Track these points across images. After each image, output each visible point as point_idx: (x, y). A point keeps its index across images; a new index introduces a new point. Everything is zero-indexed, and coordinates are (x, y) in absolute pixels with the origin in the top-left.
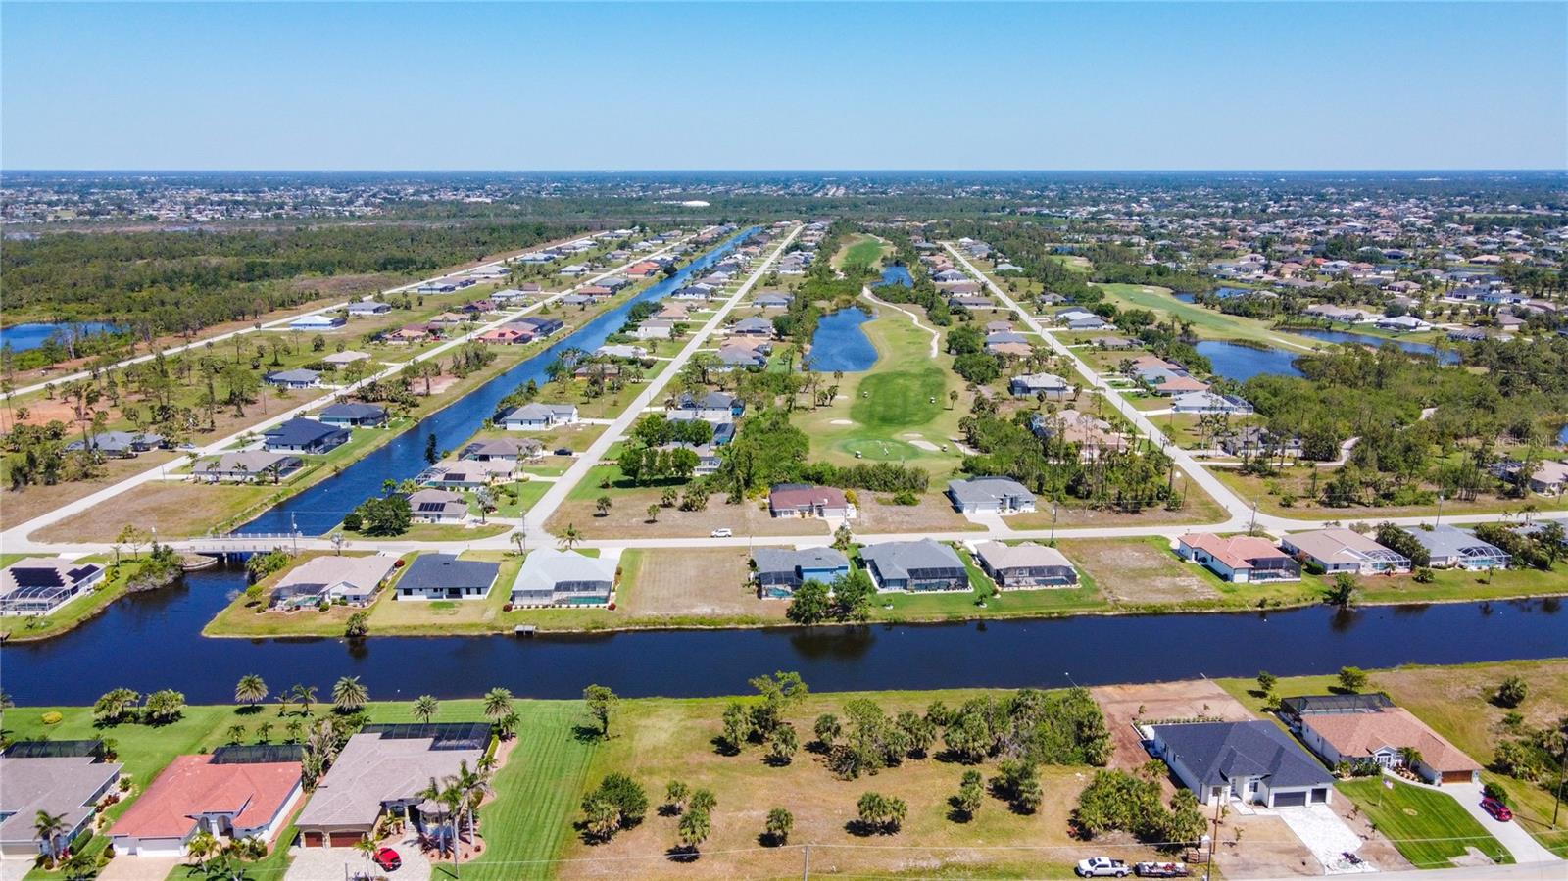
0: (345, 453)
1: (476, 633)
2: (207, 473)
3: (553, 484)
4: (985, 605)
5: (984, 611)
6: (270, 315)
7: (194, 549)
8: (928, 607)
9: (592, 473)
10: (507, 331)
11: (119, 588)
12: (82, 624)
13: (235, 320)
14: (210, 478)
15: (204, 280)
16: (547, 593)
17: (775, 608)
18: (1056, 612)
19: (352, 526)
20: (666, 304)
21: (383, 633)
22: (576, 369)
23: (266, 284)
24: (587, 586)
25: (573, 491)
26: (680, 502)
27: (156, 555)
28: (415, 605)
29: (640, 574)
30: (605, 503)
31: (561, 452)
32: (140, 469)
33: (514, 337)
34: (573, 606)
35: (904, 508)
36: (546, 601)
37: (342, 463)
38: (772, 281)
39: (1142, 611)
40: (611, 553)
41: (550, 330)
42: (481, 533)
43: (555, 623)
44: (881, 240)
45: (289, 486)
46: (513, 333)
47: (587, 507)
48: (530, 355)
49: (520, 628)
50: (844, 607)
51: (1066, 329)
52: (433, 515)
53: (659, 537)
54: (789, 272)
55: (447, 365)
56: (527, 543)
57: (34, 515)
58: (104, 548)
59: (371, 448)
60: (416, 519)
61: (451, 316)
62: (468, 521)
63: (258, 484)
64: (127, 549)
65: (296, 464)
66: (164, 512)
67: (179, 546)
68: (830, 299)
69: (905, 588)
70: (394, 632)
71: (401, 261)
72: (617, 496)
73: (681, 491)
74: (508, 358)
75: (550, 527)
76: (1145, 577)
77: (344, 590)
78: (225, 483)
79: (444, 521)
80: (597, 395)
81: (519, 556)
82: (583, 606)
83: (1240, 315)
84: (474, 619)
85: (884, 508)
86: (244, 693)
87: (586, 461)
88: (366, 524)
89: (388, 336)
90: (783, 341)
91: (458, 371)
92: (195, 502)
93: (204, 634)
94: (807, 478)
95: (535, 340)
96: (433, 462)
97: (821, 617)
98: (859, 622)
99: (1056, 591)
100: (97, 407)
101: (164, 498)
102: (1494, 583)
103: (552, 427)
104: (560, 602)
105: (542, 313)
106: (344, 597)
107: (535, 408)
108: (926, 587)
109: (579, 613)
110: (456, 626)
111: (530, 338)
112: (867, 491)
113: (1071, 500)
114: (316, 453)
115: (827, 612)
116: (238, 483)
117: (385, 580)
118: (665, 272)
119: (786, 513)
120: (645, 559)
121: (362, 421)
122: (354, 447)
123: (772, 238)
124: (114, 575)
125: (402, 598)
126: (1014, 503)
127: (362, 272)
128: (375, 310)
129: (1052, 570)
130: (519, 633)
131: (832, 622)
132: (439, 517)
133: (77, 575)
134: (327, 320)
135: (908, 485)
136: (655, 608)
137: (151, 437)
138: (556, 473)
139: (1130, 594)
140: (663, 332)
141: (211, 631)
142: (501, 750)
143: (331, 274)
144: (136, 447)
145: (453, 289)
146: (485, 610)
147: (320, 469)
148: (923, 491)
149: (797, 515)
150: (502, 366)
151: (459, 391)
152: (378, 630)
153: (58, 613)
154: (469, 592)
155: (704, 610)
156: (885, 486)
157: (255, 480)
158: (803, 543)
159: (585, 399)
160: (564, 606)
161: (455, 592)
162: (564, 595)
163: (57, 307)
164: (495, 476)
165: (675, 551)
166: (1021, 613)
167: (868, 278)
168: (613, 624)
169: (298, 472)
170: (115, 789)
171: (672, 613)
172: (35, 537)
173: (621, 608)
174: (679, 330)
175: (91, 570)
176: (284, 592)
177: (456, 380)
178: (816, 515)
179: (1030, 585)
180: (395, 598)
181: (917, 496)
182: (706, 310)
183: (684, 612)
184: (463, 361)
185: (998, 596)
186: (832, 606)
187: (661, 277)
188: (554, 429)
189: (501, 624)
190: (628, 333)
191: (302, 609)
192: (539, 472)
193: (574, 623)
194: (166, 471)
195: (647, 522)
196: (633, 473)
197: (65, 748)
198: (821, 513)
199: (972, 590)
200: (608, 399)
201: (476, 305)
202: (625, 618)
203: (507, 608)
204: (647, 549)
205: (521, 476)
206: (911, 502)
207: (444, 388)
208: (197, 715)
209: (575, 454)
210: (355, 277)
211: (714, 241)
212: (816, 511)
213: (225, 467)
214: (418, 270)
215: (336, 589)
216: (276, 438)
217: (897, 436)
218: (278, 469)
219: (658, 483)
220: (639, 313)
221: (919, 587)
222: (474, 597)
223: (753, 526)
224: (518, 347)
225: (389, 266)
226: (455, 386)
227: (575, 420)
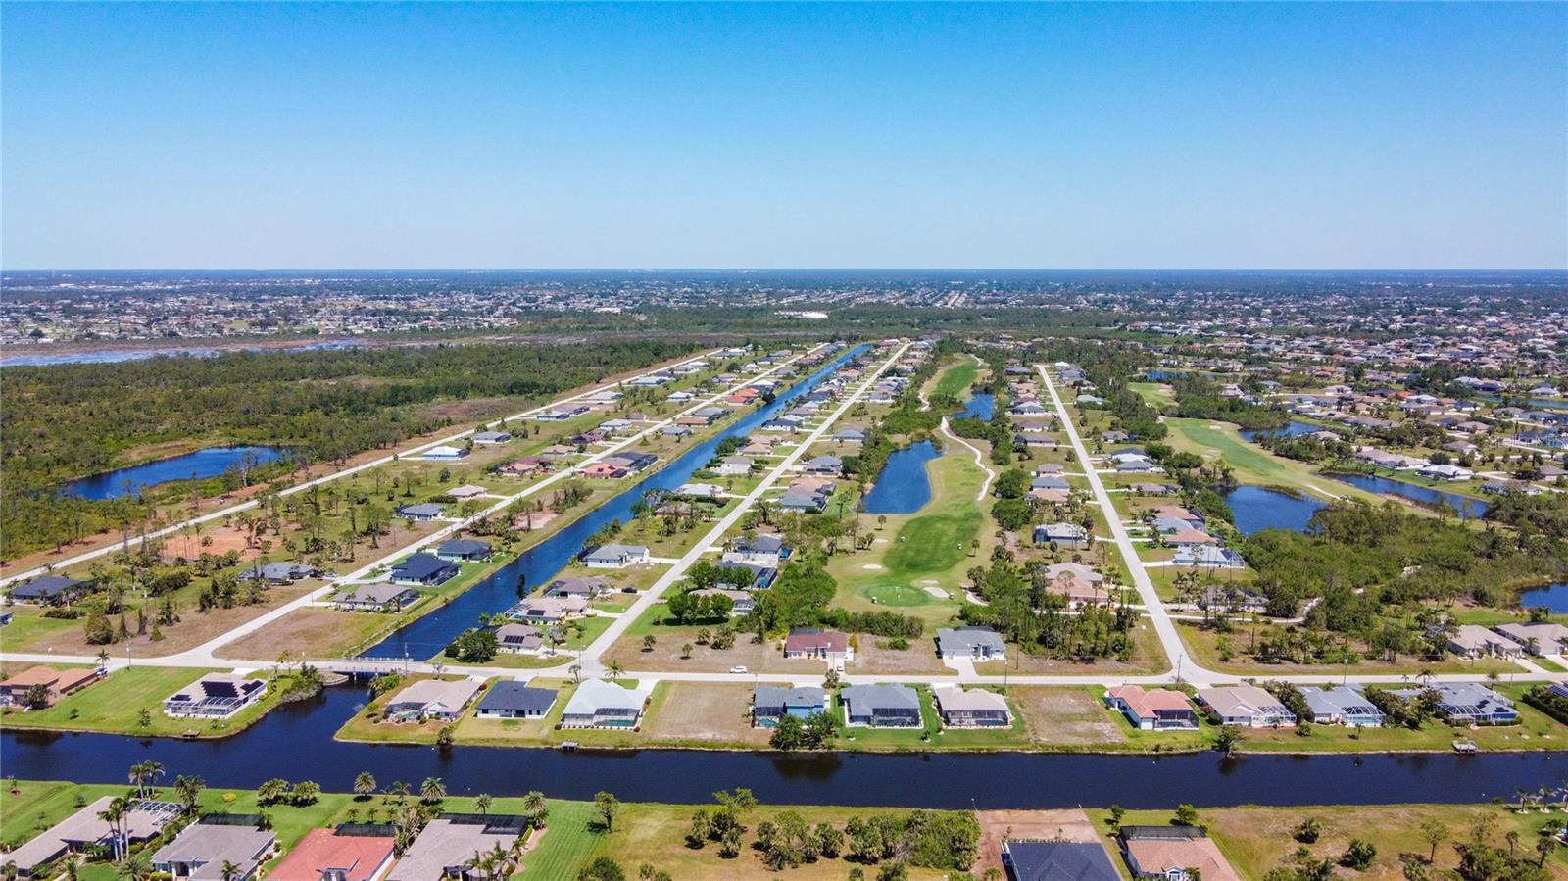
0: (454, 586)
1: (533, 747)
2: (345, 602)
3: (615, 619)
4: (929, 740)
5: (928, 745)
6: (407, 443)
7: (332, 668)
8: (883, 740)
9: (649, 611)
10: (605, 466)
11: (277, 699)
12: (250, 726)
14: (347, 606)
15: (356, 404)
16: (589, 717)
17: (761, 736)
18: (985, 748)
19: (452, 653)
20: (753, 438)
21: (464, 744)
22: (659, 505)
23: (407, 408)
24: (620, 712)
25: (630, 627)
26: (712, 641)
27: (304, 672)
28: (490, 722)
29: (666, 703)
30: (650, 640)
31: (628, 590)
32: (294, 596)
33: (611, 472)
34: (608, 728)
35: (896, 652)
36: (588, 723)
37: (450, 595)
38: (858, 411)
39: (1057, 750)
40: (648, 683)
41: (645, 464)
42: (550, 663)
43: (593, 741)
44: (980, 362)
45: (408, 614)
46: (611, 468)
47: (638, 642)
48: (623, 490)
49: (565, 744)
50: (814, 739)
51: (1115, 471)
52: (514, 646)
53: (689, 671)
54: (879, 401)
55: (549, 500)
56: (582, 674)
57: (215, 635)
58: (267, 665)
59: (475, 581)
60: (501, 649)
61: (560, 448)
62: (541, 652)
63: (384, 612)
64: (283, 667)
65: (415, 595)
66: (311, 635)
67: (321, 665)
68: (907, 433)
69: (868, 723)
70: (472, 743)
71: (527, 385)
72: (663, 634)
73: (713, 631)
74: (603, 492)
75: (603, 661)
76: (1070, 721)
77: (438, 708)
78: (359, 611)
79: (522, 651)
80: (670, 533)
81: (573, 684)
82: (615, 728)
83: (1291, 458)
84: (533, 735)
85: (880, 652)
86: (361, 787)
87: (648, 598)
88: (462, 652)
89: (503, 469)
90: (848, 479)
91: (558, 507)
92: (335, 627)
93: (335, 738)
94: (824, 622)
95: (630, 474)
96: (522, 597)
97: (796, 745)
98: (826, 750)
99: (990, 731)
100: (264, 538)
101: (311, 623)
102: (1363, 740)
103: (626, 565)
104: (598, 724)
105: (642, 444)
106: (438, 714)
107: (612, 548)
108: (884, 723)
109: (611, 733)
110: (518, 740)
111: (625, 473)
112: (870, 635)
113: (1040, 648)
114: (431, 585)
115: (802, 742)
116: (368, 611)
117: (470, 700)
118: (764, 399)
119: (796, 653)
120: (672, 690)
121: (471, 556)
122: (462, 580)
123: (875, 358)
124: (274, 689)
125: (481, 716)
126: (987, 651)
127: (491, 396)
128: (497, 440)
129: (991, 714)
130: (565, 748)
131: (805, 750)
132: (519, 648)
133: (248, 688)
134: (454, 451)
135: (905, 631)
137: (304, 568)
138: (619, 610)
139: (1049, 736)
140: (743, 469)
141: (340, 737)
142: (534, 837)
143: (464, 397)
144: (293, 575)
145: (568, 416)
146: (541, 729)
147: (433, 599)
148: (917, 636)
149: (804, 655)
150: (596, 501)
151: (555, 526)
152: (461, 741)
153: (234, 717)
154: (530, 714)
155: (707, 735)
156: (886, 632)
157: (382, 609)
158: (801, 682)
159: (658, 538)
160: (601, 727)
161: (521, 713)
162: (602, 718)
163: (233, 432)
164: (569, 611)
166: (957, 748)
167: (952, 410)
168: (636, 743)
169: (416, 602)
170: (271, 850)
171: (682, 736)
172: (216, 654)
173: (644, 731)
174: (758, 466)
175: (257, 684)
176: (395, 708)
177: (555, 516)
178: (820, 657)
179: (971, 725)
180: (476, 716)
181: (909, 642)
182: (789, 444)
183: (691, 736)
184: (563, 496)
185: (942, 733)
186: (806, 736)
187: (758, 405)
188: (627, 568)
189: (551, 739)
190: (712, 469)
191: (407, 721)
192: (606, 609)
193: (606, 742)
194: (314, 598)
195: (683, 658)
196: (682, 612)
197: (239, 820)
198: (824, 656)
199: (921, 727)
200: (679, 537)
201: (584, 436)
202: (646, 740)
203: (558, 728)
204: (676, 682)
205: (589, 611)
206: (903, 647)
207: (544, 524)
208: (327, 800)
209: (639, 592)
210: (485, 400)
211: (819, 362)
212: (820, 652)
213: (360, 596)
214: (541, 394)
215: (433, 707)
216: (403, 570)
217: (915, 583)
218: (401, 599)
219: (700, 622)
220: (728, 446)
221: (881, 723)
222: (534, 717)
223: (766, 664)
224: (613, 482)
225: (515, 390)
226: (553, 521)
227: (646, 558)
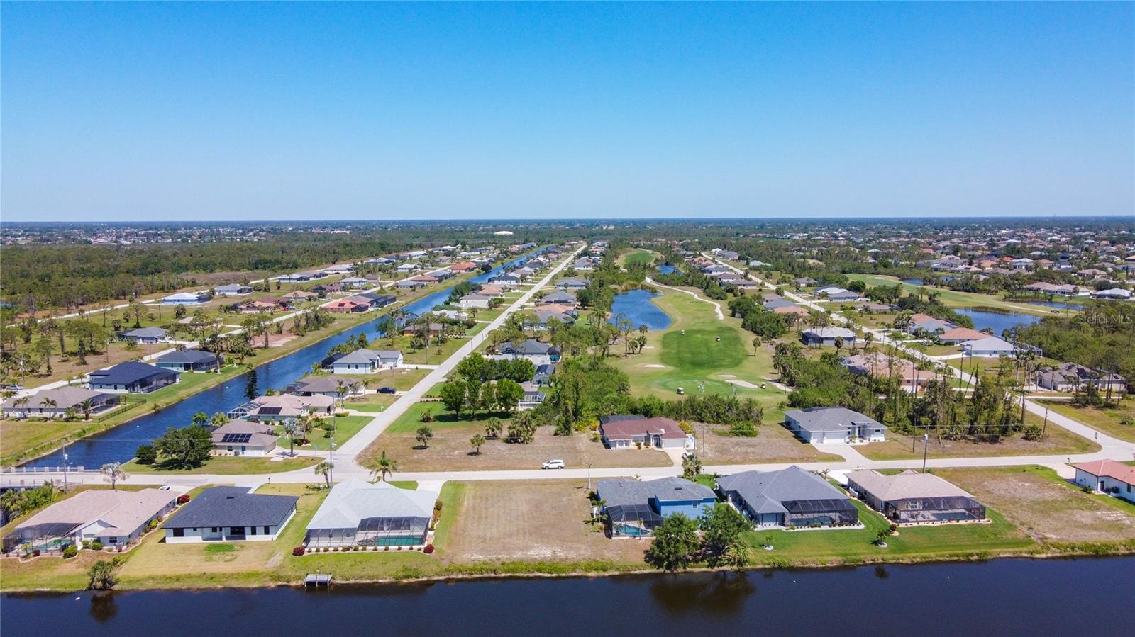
0: (169, 394)
1: (255, 585)
2: (13, 410)
3: (374, 418)
4: (885, 545)
5: (884, 553)
6: (149, 296)
8: (816, 547)
9: (413, 409)
10: (347, 303)
13: (117, 298)
14: (18, 414)
16: (349, 532)
17: (630, 549)
18: (975, 552)
19: (146, 460)
20: (484, 287)
21: (136, 586)
22: (404, 327)
24: (398, 523)
25: (393, 424)
26: (505, 433)
28: (186, 549)
29: (463, 510)
30: (425, 434)
31: (384, 391)
33: (353, 306)
34: (381, 548)
35: (744, 439)
36: (348, 542)
37: (162, 403)
38: (570, 273)
39: (1079, 552)
40: (431, 485)
41: (385, 303)
42: (286, 466)
43: (358, 571)
44: (650, 252)
45: (100, 421)
46: (352, 304)
47: (406, 440)
48: (366, 320)
49: (311, 578)
50: (715, 548)
52: (237, 447)
53: (485, 469)
54: (582, 269)
55: (289, 327)
56: (335, 475)
59: (198, 388)
60: (218, 451)
61: (301, 294)
62: (276, 454)
63: (67, 420)
65: (113, 401)
68: (620, 284)
69: (783, 524)
70: (150, 585)
72: (438, 429)
73: (506, 423)
74: (345, 321)
75: (364, 460)
76: (1057, 510)
77: (98, 531)
78: (33, 419)
79: (248, 454)
80: (422, 346)
81: (321, 490)
82: (393, 548)
84: (256, 566)
85: (724, 439)
88: (160, 459)
89: (242, 307)
90: (585, 309)
91: (298, 331)
94: (634, 412)
95: (371, 309)
96: (253, 398)
97: (688, 561)
98: (735, 567)
99: (961, 526)
103: (377, 370)
104: (365, 543)
106: (98, 540)
107: (363, 354)
108: (808, 523)
109: (387, 558)
110: (230, 576)
111: (366, 309)
112: (699, 423)
113: (921, 431)
114: (140, 392)
115: (696, 555)
116: (46, 419)
117: (158, 517)
118: (482, 269)
119: (621, 443)
120: (469, 492)
121: (196, 366)
122: (180, 388)
125: (171, 540)
126: (863, 433)
127: (238, 270)
128: (239, 292)
129: (949, 502)
130: (309, 583)
131: (702, 568)
132: (244, 449)
134: (194, 299)
135: (743, 417)
136: (483, 551)
138: (377, 409)
139: (1055, 531)
140: (482, 304)
143: (212, 271)
145: (308, 279)
146: (271, 555)
147: (136, 406)
148: (759, 423)
149: (632, 446)
150: (340, 327)
151: (295, 345)
152: (130, 582)
154: (254, 532)
155: (542, 552)
156: (718, 418)
157: (65, 416)
158: (649, 475)
159: (410, 350)
160: (370, 548)
161: (238, 532)
162: (371, 535)
164: (313, 410)
165: (502, 483)
166: (933, 555)
167: (647, 272)
168: (430, 571)
169: (114, 408)
171: (504, 556)
173: (441, 551)
174: (496, 303)
176: (28, 534)
177: (295, 337)
178: (653, 446)
179: (929, 521)
180: (163, 540)
181: (755, 428)
182: (518, 291)
183: (518, 555)
184: (304, 324)
185: (896, 534)
186: (701, 547)
187: (479, 272)
188: (380, 373)
189: (288, 572)
190: (452, 304)
191: (43, 555)
192: (359, 408)
193: (381, 571)
195: (471, 454)
196: (458, 409)
198: (658, 445)
199: (862, 526)
200: (431, 349)
201: (325, 288)
202: (445, 564)
203: (298, 552)
204: (471, 482)
205: (339, 411)
206: (750, 433)
207: (284, 343)
209: (397, 393)
210: (230, 273)
212: (652, 442)
213: (34, 402)
215: (89, 529)
216: (101, 378)
217: (712, 377)
218: (89, 406)
219: (481, 417)
220: (462, 291)
221: (798, 522)
222: (260, 537)
223: (586, 457)
224: (355, 315)
225: (260, 266)
226: (293, 341)
227: (400, 365)
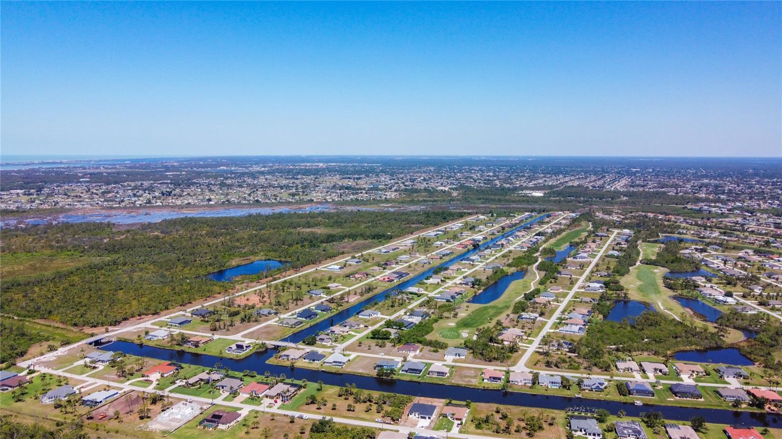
0: (314, 321)
1: (312, 369)
2: (281, 323)
3: (357, 336)
4: (420, 378)
5: (420, 380)
7: (270, 343)
8: (408, 377)
10: (386, 278)
11: (254, 351)
12: (244, 357)
14: (281, 325)
15: (313, 242)
16: (331, 363)
17: (374, 373)
19: (304, 342)
21: (296, 366)
24: (340, 362)
25: (359, 338)
26: (380, 345)
27: (262, 344)
28: (305, 362)
29: (355, 361)
31: (365, 326)
32: (267, 320)
34: (334, 366)
35: (433, 353)
37: (312, 324)
39: (455, 385)
40: (353, 355)
42: (329, 347)
43: (329, 369)
45: (297, 329)
46: (388, 278)
47: (359, 343)
51: (584, 291)
52: (321, 341)
53: (367, 353)
55: (359, 291)
56: (335, 351)
57: (243, 331)
58: (253, 341)
59: (322, 319)
60: (318, 342)
61: (376, 268)
62: (328, 344)
63: (290, 328)
64: (257, 342)
65: (301, 323)
66: (268, 333)
67: (267, 342)
69: (406, 372)
70: (298, 366)
72: (368, 341)
75: (344, 348)
76: (466, 377)
77: (293, 357)
78: (284, 326)
79: (323, 343)
80: (393, 306)
81: (331, 353)
82: (336, 366)
84: (315, 366)
85: (428, 353)
86: (267, 374)
87: (370, 329)
88: (307, 342)
89: (351, 276)
91: (362, 293)
92: (275, 331)
96: (331, 327)
98: (389, 378)
99: (439, 377)
100: (264, 299)
101: (270, 329)
102: (548, 391)
103: (371, 317)
108: (411, 373)
109: (335, 368)
110: (309, 367)
114: (307, 320)
116: (286, 327)
117: (302, 355)
120: (360, 358)
121: (324, 311)
122: (318, 318)
124: (254, 348)
125: (303, 360)
126: (459, 355)
128: (356, 262)
129: (443, 373)
130: (321, 370)
131: (384, 377)
133: (247, 347)
134: (338, 267)
135: (440, 347)
137: (273, 312)
138: (359, 332)
139: (456, 381)
141: (267, 362)
142: (303, 390)
144: (269, 313)
145: (389, 252)
146: (317, 365)
147: (306, 325)
148: (443, 349)
149: (404, 352)
153: (241, 354)
155: (360, 371)
157: (290, 326)
158: (395, 359)
159: (388, 308)
160: (332, 366)
161: (314, 360)
162: (333, 364)
164: (343, 332)
165: (369, 357)
166: (426, 381)
168: (341, 372)
169: (301, 325)
170: (242, 386)
171: (355, 371)
172: (242, 336)
173: (343, 368)
174: (444, 280)
175: (249, 346)
177: (359, 297)
179: (435, 376)
181: (440, 350)
184: (364, 290)
185: (425, 377)
189: (318, 368)
191: (284, 360)
192: (356, 332)
193: (332, 370)
194: (273, 322)
195: (368, 349)
196: (375, 335)
198: (407, 352)
199: (420, 375)
200: (395, 308)
202: (343, 371)
203: (321, 365)
204: (362, 356)
205: (350, 332)
206: (436, 352)
207: (354, 300)
208: (258, 377)
209: (369, 327)
213: (285, 322)
215: (291, 357)
216: (301, 315)
218: (297, 324)
219: (381, 339)
221: (409, 372)
222: (317, 362)
223: (391, 353)
226: (358, 299)
227: (379, 315)
